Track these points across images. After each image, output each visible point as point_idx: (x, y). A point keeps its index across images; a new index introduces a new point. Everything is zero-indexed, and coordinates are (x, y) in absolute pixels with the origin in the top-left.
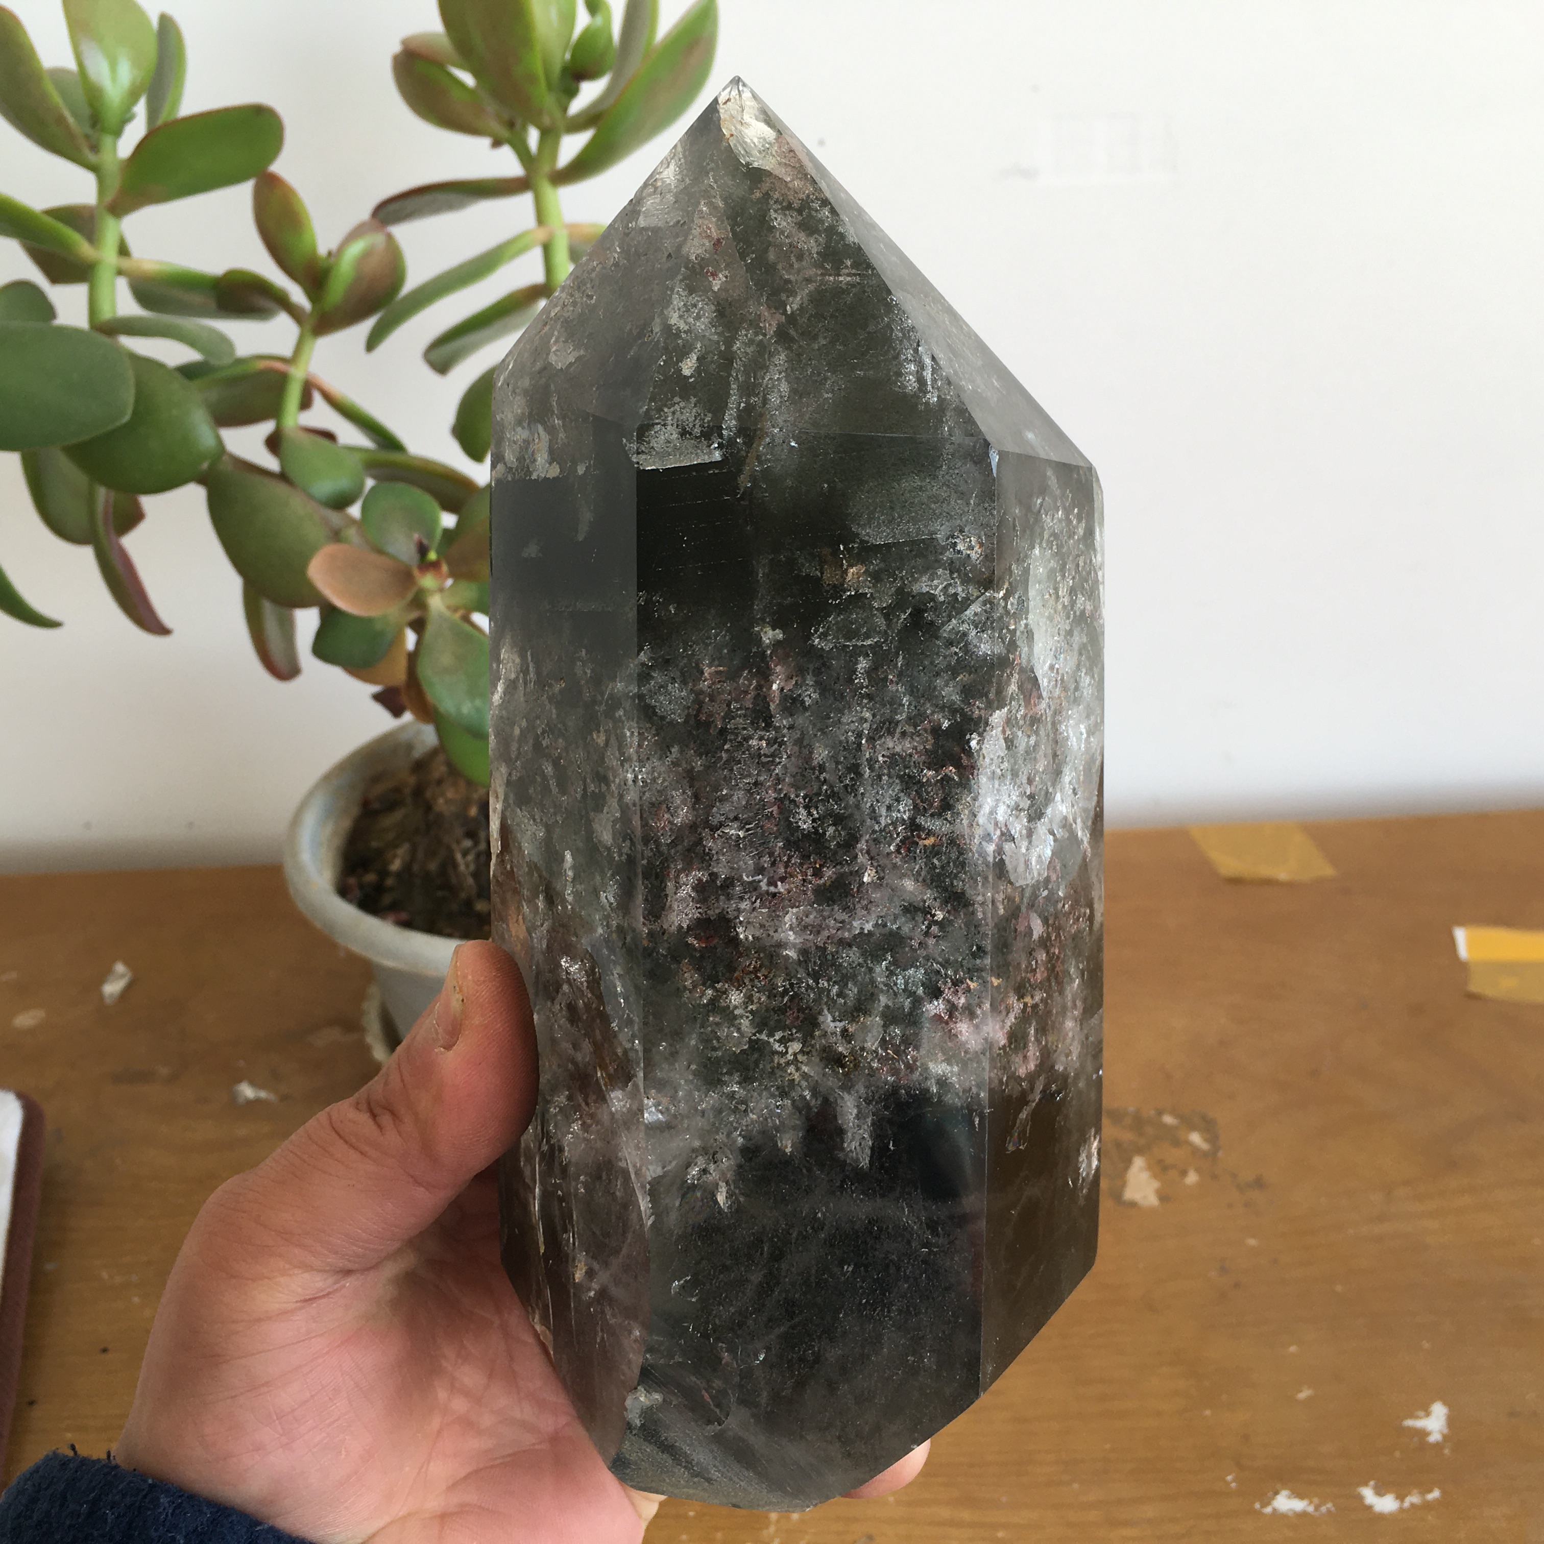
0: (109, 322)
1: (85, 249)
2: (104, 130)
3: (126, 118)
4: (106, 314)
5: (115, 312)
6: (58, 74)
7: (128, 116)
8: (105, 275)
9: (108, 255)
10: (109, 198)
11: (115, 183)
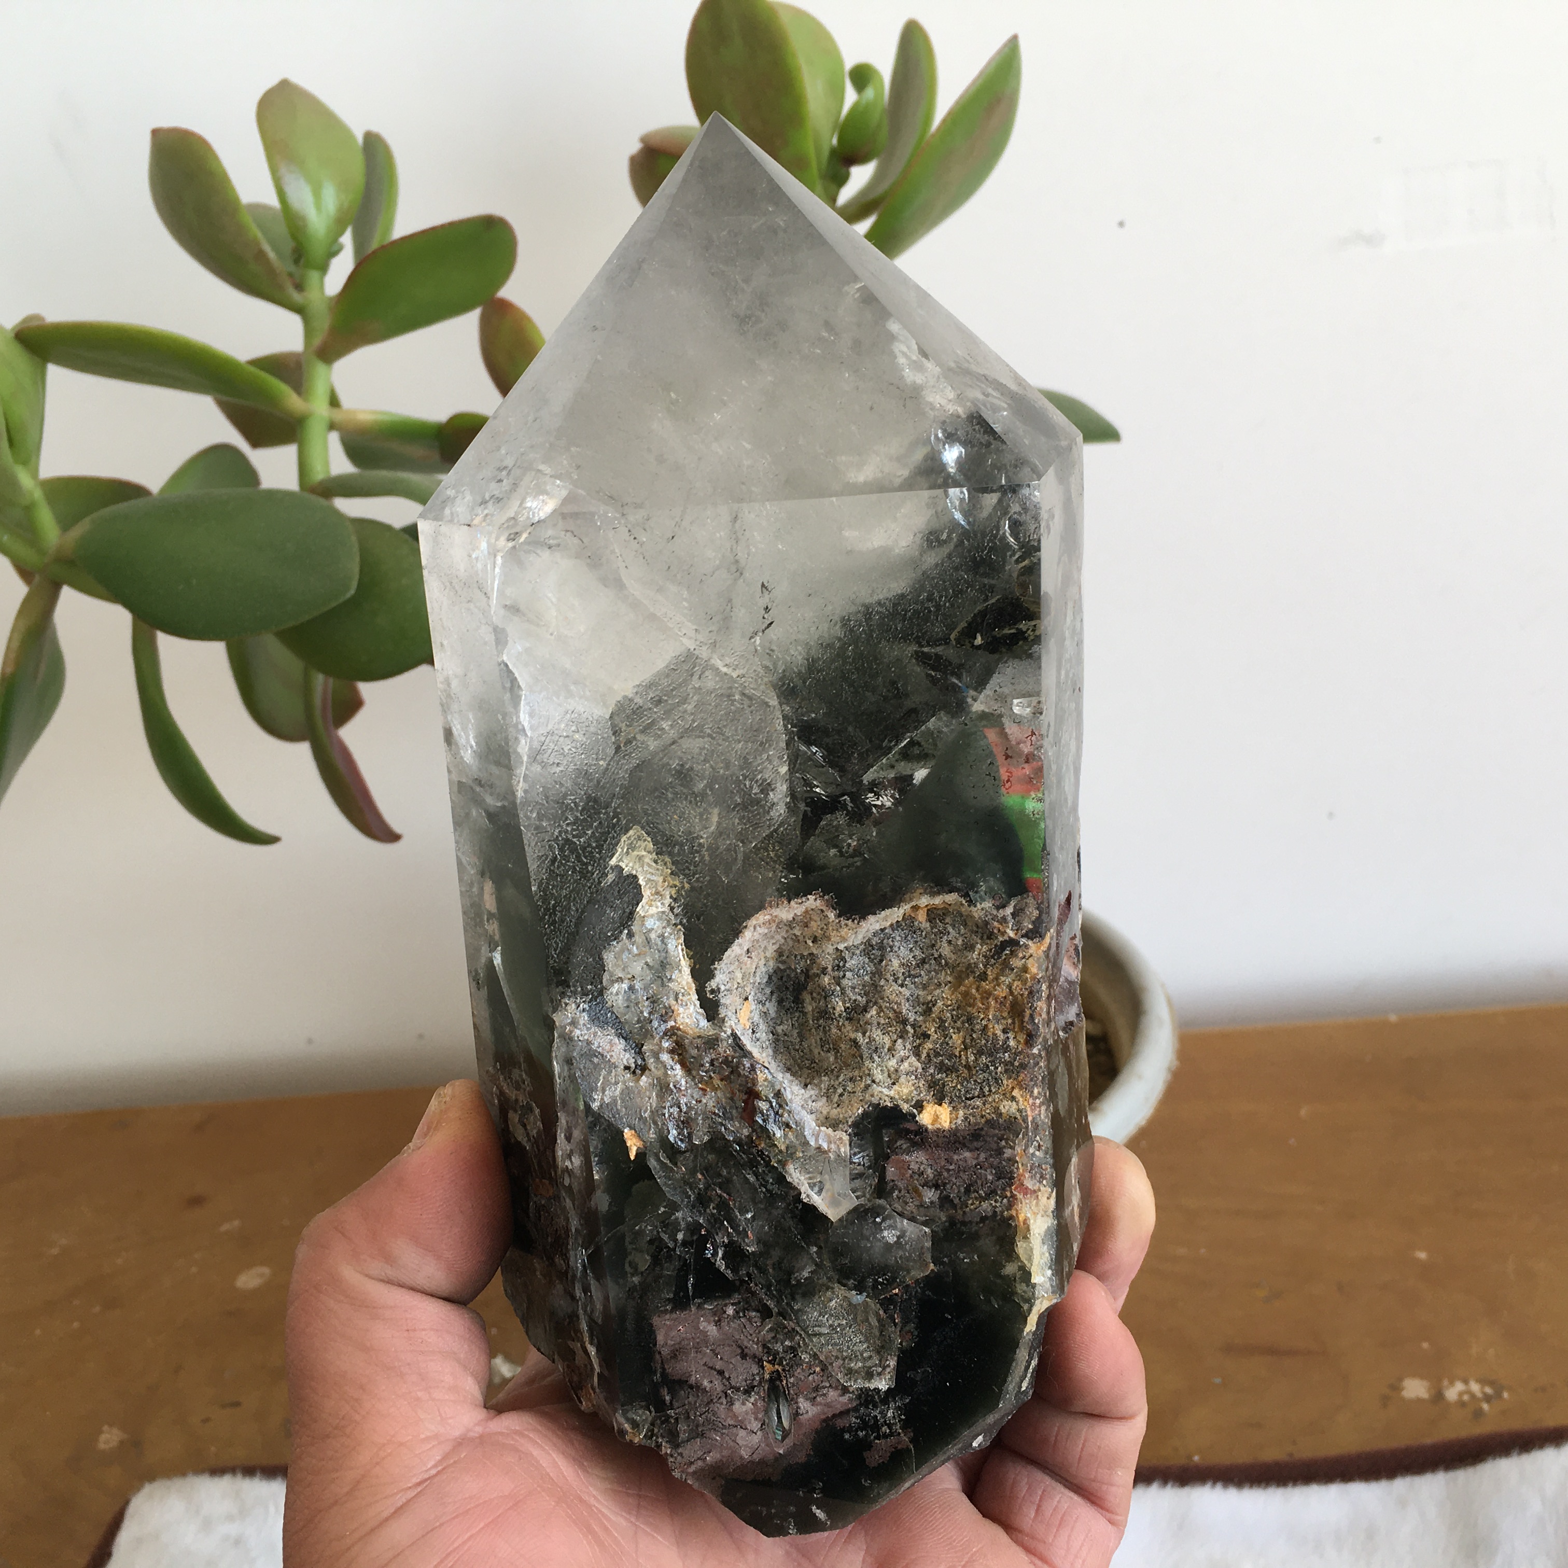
0: (321, 483)
1: (293, 401)
2: (310, 265)
3: (334, 251)
4: (318, 474)
5: (328, 471)
6: (257, 209)
7: (335, 248)
8: (315, 430)
9: (319, 407)
10: (317, 341)
11: (324, 323)
